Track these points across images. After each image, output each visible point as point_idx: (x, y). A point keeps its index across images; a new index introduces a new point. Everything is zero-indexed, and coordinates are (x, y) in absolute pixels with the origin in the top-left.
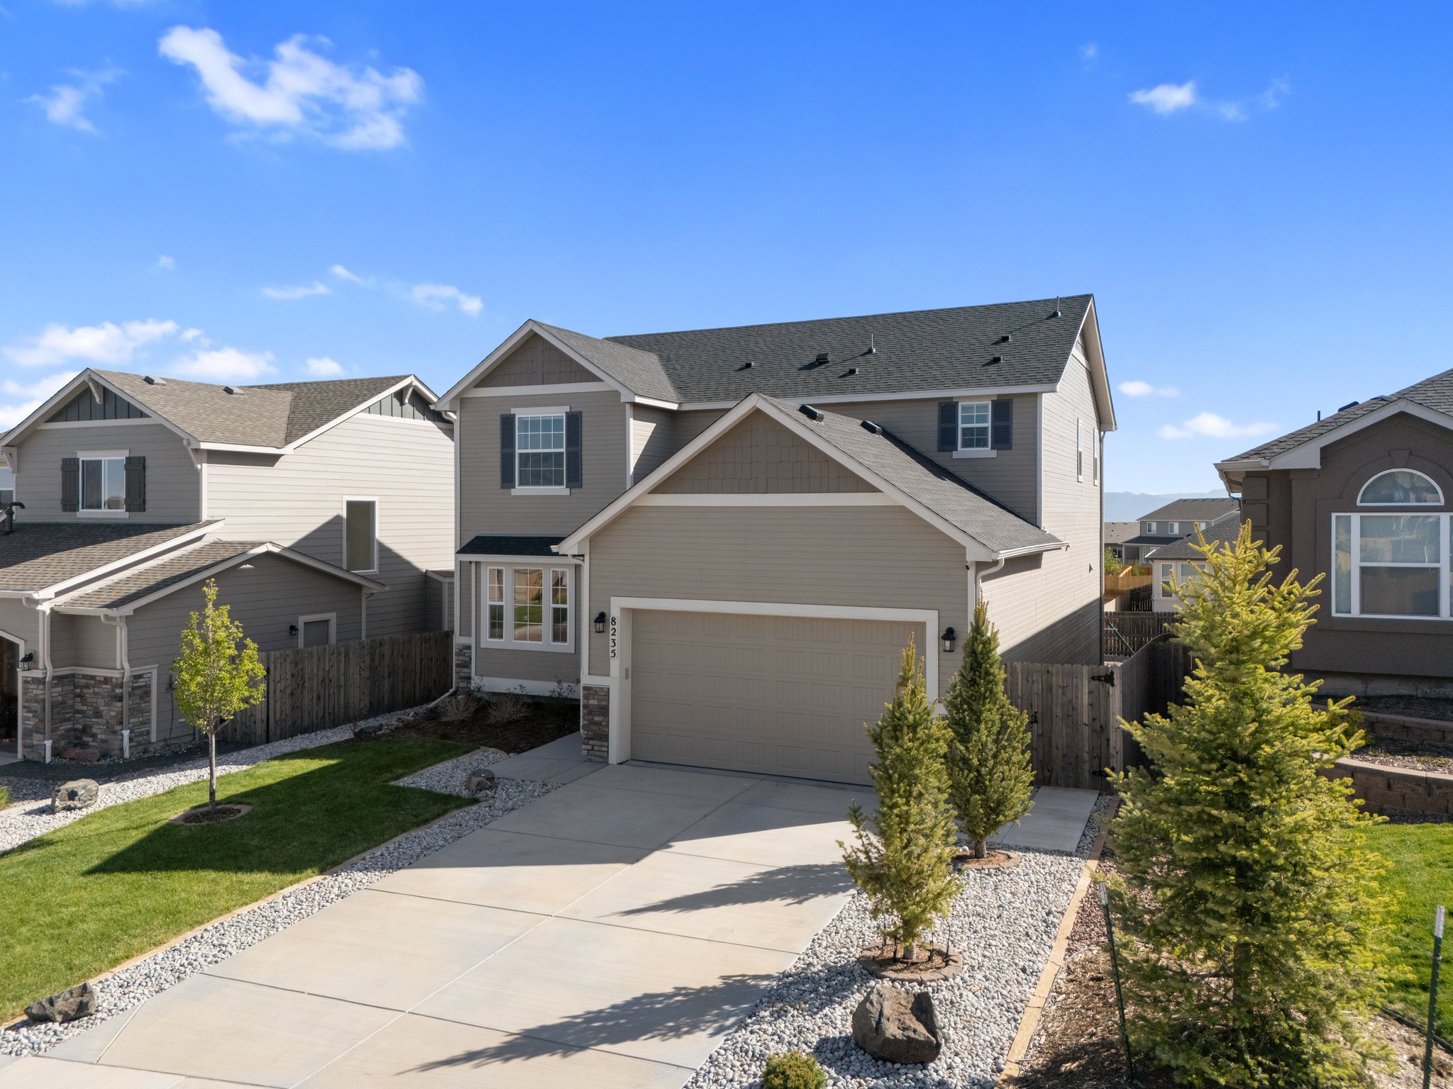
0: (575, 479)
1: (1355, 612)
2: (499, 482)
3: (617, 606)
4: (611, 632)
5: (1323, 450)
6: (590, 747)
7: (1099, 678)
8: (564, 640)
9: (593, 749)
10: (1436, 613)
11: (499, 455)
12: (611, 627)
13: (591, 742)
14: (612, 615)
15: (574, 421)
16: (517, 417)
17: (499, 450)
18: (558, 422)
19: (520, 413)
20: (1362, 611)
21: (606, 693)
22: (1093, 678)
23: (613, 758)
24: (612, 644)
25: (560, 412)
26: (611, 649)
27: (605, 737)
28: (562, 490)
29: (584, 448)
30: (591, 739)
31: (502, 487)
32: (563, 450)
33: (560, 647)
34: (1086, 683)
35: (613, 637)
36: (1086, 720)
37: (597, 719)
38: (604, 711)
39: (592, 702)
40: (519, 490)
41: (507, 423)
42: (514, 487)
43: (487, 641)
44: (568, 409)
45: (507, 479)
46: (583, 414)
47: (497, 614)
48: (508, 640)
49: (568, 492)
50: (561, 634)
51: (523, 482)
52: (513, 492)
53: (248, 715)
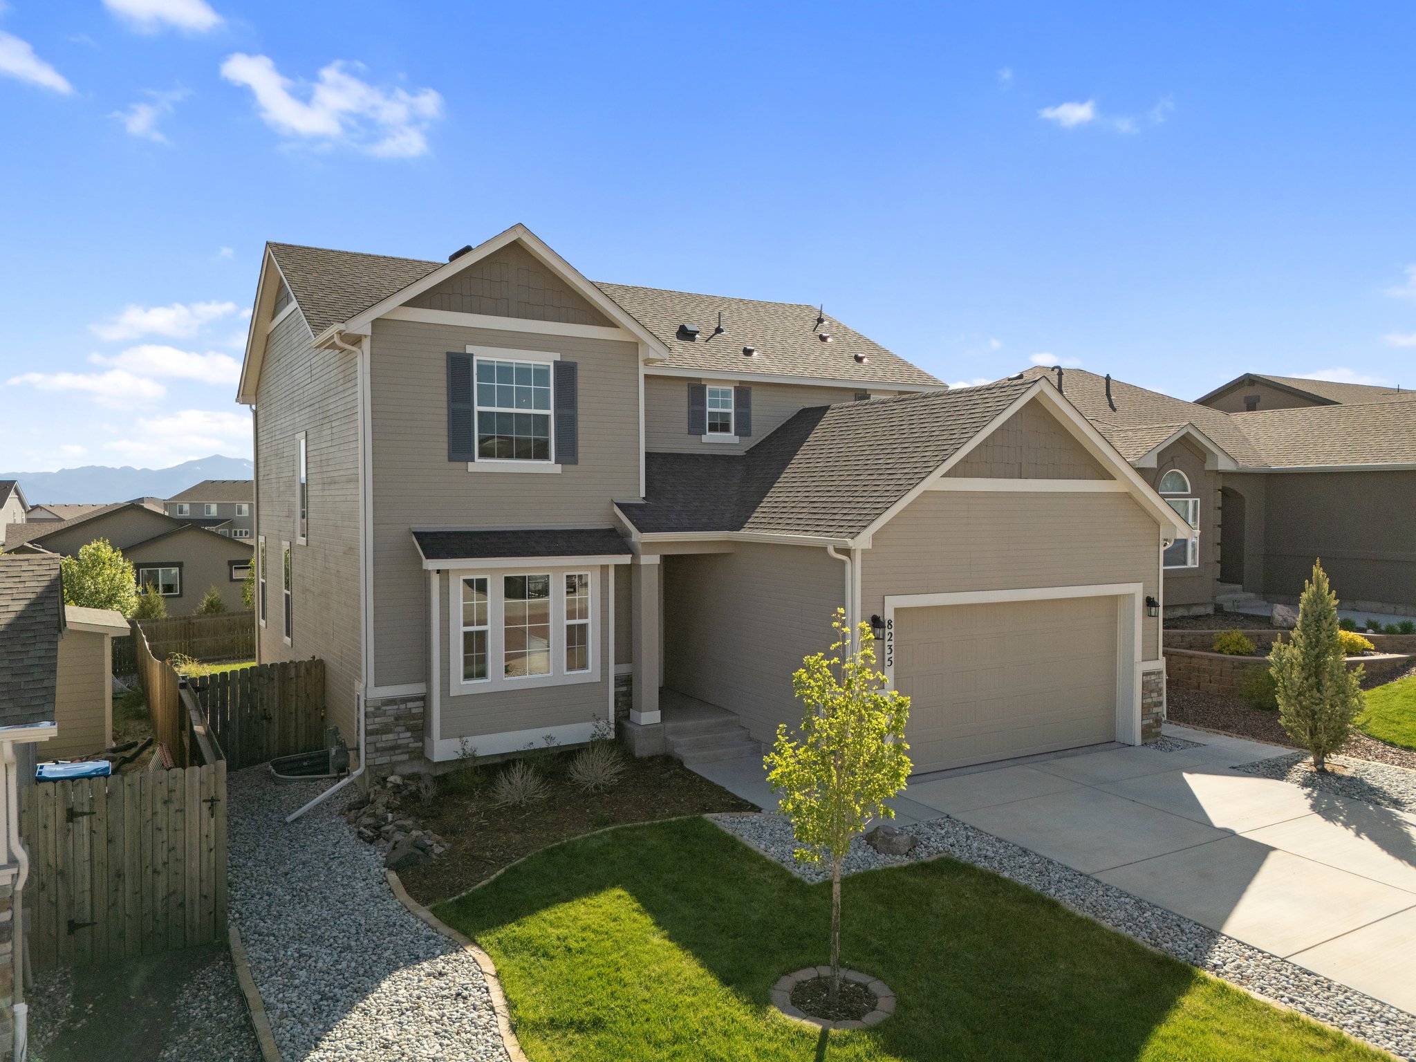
0: (568, 454)
2: (445, 452)
3: (890, 608)
4: (887, 637)
8: (584, 666)
11: (445, 411)
12: (887, 631)
14: (887, 617)
15: (566, 372)
16: (475, 359)
17: (445, 405)
18: (541, 373)
19: (481, 355)
24: (887, 651)
25: (547, 360)
26: (887, 657)
28: (550, 466)
29: (579, 412)
31: (451, 459)
32: (551, 412)
33: (577, 676)
35: (890, 643)
40: (480, 465)
41: (459, 366)
42: (473, 460)
43: (460, 685)
44: (557, 357)
45: (459, 449)
46: (579, 367)
47: (475, 643)
48: (495, 679)
49: (558, 469)
50: (576, 657)
51: (485, 453)
52: (472, 467)
53: (161, 894)
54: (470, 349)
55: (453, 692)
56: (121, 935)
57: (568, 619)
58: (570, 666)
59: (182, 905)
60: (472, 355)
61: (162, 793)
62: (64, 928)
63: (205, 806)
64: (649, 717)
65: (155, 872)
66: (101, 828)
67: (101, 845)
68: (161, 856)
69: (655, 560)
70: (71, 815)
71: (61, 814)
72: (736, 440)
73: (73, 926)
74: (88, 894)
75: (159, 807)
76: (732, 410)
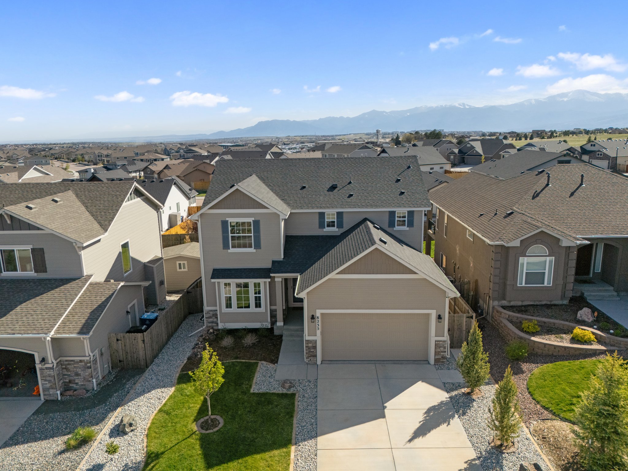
0: (258, 246)
1: (524, 285)
2: (222, 247)
3: (318, 313)
4: (317, 322)
5: (521, 241)
6: (309, 360)
7: (469, 317)
8: (260, 307)
9: (310, 360)
10: (543, 284)
11: (221, 236)
12: (317, 320)
13: (310, 358)
14: (317, 315)
15: (256, 224)
17: (221, 234)
18: (249, 224)
19: (230, 220)
20: (525, 284)
21: (316, 342)
22: (467, 317)
23: (319, 362)
24: (317, 325)
25: (250, 220)
26: (317, 327)
27: (315, 356)
28: (252, 250)
29: (261, 234)
30: (310, 357)
31: (223, 249)
32: (252, 235)
33: (258, 310)
34: (465, 319)
35: (318, 323)
36: (464, 329)
37: (312, 350)
38: (315, 347)
39: (309, 345)
40: (232, 250)
41: (225, 224)
42: (229, 249)
43: (225, 310)
44: (253, 219)
45: (226, 246)
46: (261, 221)
47: (229, 299)
48: (234, 309)
49: (255, 251)
50: (258, 305)
51: (233, 247)
52: (229, 251)
53: (135, 358)
54: (227, 219)
55: (223, 311)
56: (129, 364)
57: (255, 294)
58: (256, 307)
59: (139, 360)
60: (228, 221)
61: (133, 338)
62: (118, 361)
63: (142, 341)
64: (280, 323)
65: (134, 353)
66: (123, 343)
67: (123, 346)
68: (135, 350)
69: (280, 280)
70: (118, 340)
71: (115, 340)
72: (337, 230)
73: (120, 361)
74: (122, 356)
75: (133, 340)
76: (336, 220)
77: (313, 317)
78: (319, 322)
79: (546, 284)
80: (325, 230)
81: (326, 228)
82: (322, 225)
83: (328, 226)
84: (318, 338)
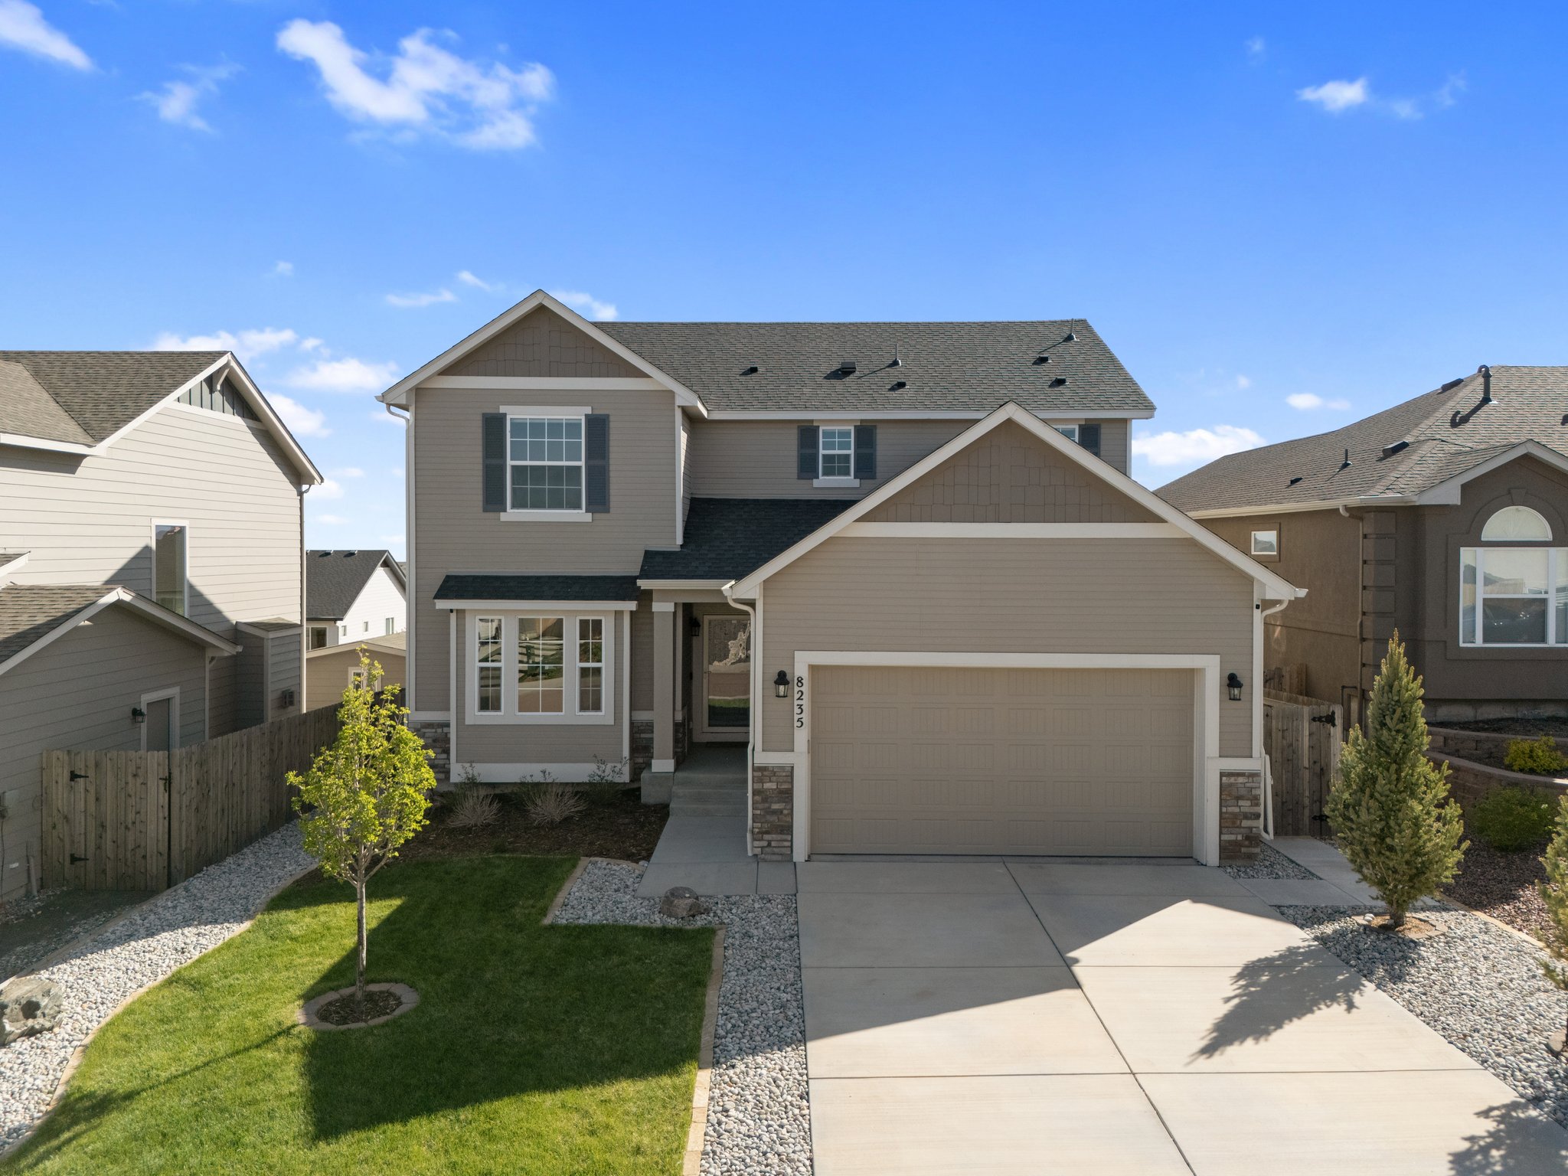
0: (599, 501)
1: (1479, 642)
2: (481, 504)
3: (802, 664)
4: (797, 696)
5: (1463, 486)
6: (765, 844)
7: (1320, 719)
8: (597, 707)
9: (769, 845)
10: (1543, 639)
11: (480, 467)
12: (796, 689)
13: (766, 837)
14: (797, 674)
15: (598, 427)
16: (508, 418)
17: (480, 460)
18: (573, 427)
19: (513, 413)
20: (1485, 641)
21: (790, 772)
22: (1314, 719)
23: (800, 853)
24: (797, 710)
25: (578, 414)
26: (796, 717)
27: (788, 829)
28: (581, 515)
29: (611, 462)
30: (767, 833)
31: (485, 510)
32: (582, 463)
33: (590, 717)
34: (1306, 725)
35: (800, 702)
36: (1306, 764)
37: (775, 806)
38: (787, 795)
39: (767, 786)
40: (512, 514)
41: (494, 425)
42: (505, 511)
43: (475, 715)
44: (588, 410)
45: (493, 500)
46: (612, 418)
47: (490, 678)
48: (509, 713)
49: (588, 517)
50: (590, 701)
51: (518, 504)
52: (504, 517)
53: (130, 847)
54: (503, 409)
55: (468, 721)
56: (104, 872)
57: (581, 661)
58: (584, 707)
59: (144, 857)
60: (505, 415)
61: (131, 769)
62: (68, 859)
63: (161, 783)
64: (663, 765)
65: (127, 828)
66: (92, 789)
67: (92, 798)
68: (131, 817)
69: (669, 607)
70: (74, 776)
71: (67, 775)
72: (856, 483)
73: (74, 859)
74: (83, 836)
75: (130, 779)
76: (851, 452)
77: (782, 679)
78: (803, 698)
79: (1552, 641)
80: (816, 483)
81: (821, 477)
82: (807, 467)
83: (828, 472)
84: (799, 759)
